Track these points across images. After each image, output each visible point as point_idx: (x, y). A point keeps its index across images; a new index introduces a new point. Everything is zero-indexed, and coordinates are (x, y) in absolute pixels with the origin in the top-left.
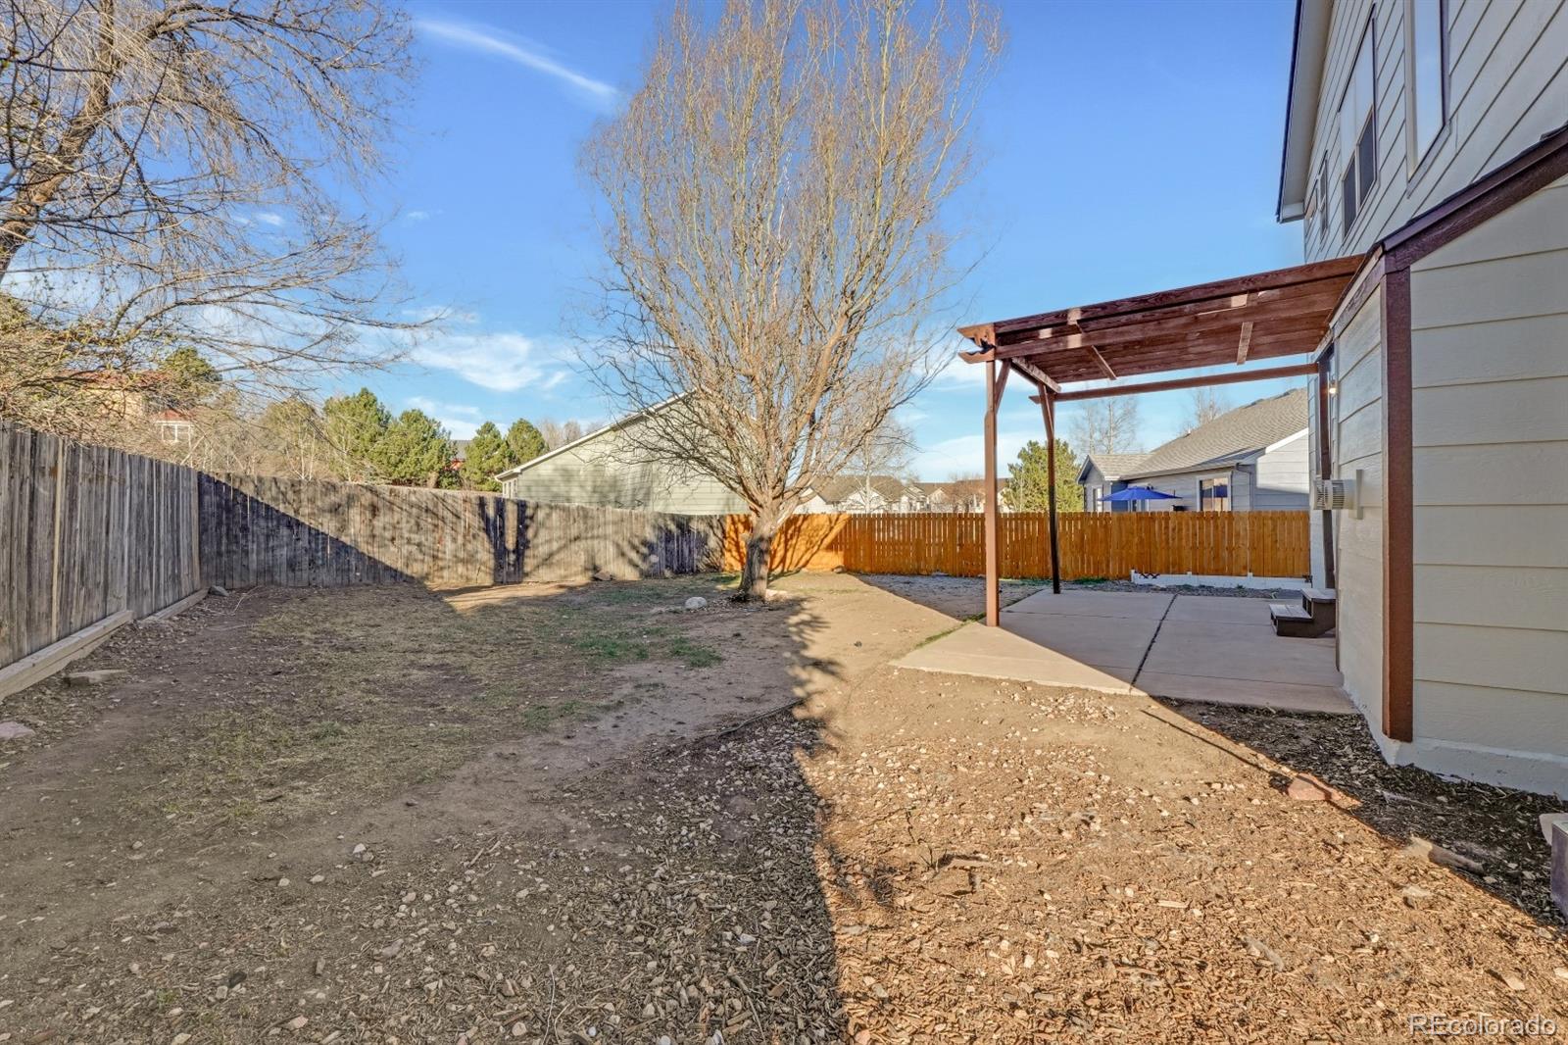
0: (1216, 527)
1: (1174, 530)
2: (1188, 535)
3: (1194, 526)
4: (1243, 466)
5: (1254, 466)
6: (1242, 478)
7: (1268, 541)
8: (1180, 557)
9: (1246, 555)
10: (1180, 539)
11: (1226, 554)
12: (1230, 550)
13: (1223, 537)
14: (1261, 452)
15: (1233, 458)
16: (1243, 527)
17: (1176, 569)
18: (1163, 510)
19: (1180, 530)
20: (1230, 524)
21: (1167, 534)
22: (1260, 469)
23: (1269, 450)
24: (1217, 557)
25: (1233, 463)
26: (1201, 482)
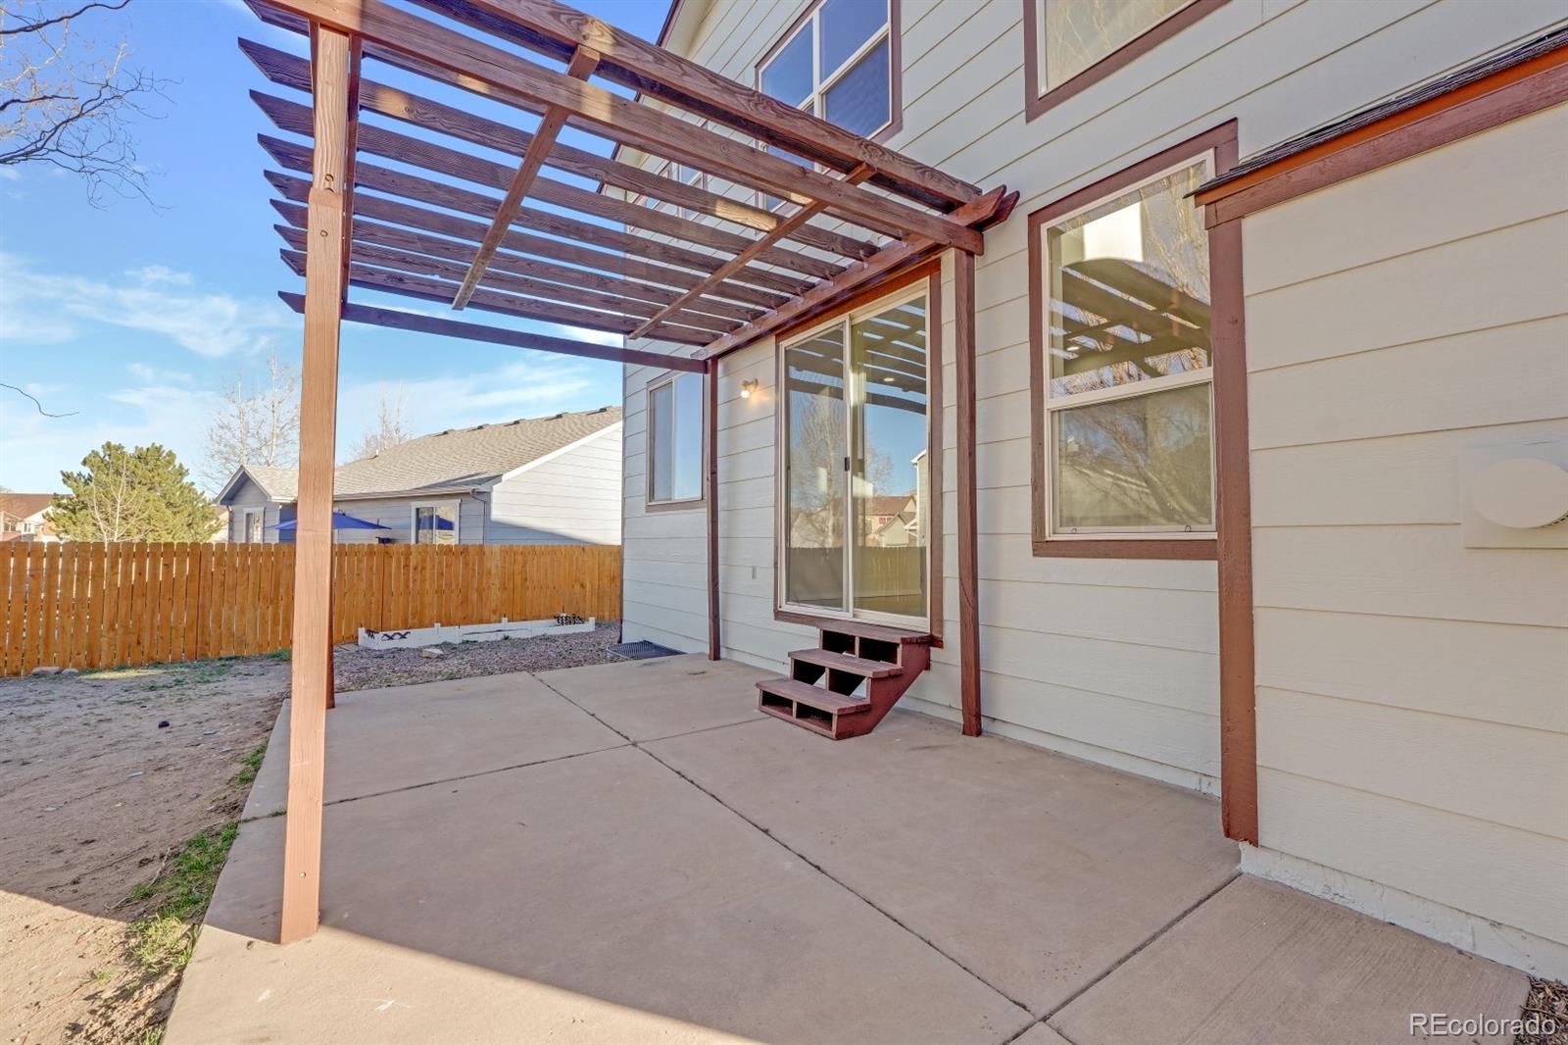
0: (466, 564)
1: (415, 569)
2: (432, 575)
3: (440, 563)
4: (475, 493)
5: (488, 494)
6: (474, 506)
7: (518, 579)
8: (422, 604)
9: (495, 595)
10: (423, 581)
11: (475, 597)
12: (480, 591)
13: (473, 576)
14: (497, 478)
15: (467, 483)
16: (493, 563)
17: (416, 621)
18: (366, 543)
19: (423, 568)
20: (481, 560)
21: (407, 574)
22: (495, 496)
23: (505, 477)
24: (465, 601)
25: (469, 489)
26: (418, 510)
